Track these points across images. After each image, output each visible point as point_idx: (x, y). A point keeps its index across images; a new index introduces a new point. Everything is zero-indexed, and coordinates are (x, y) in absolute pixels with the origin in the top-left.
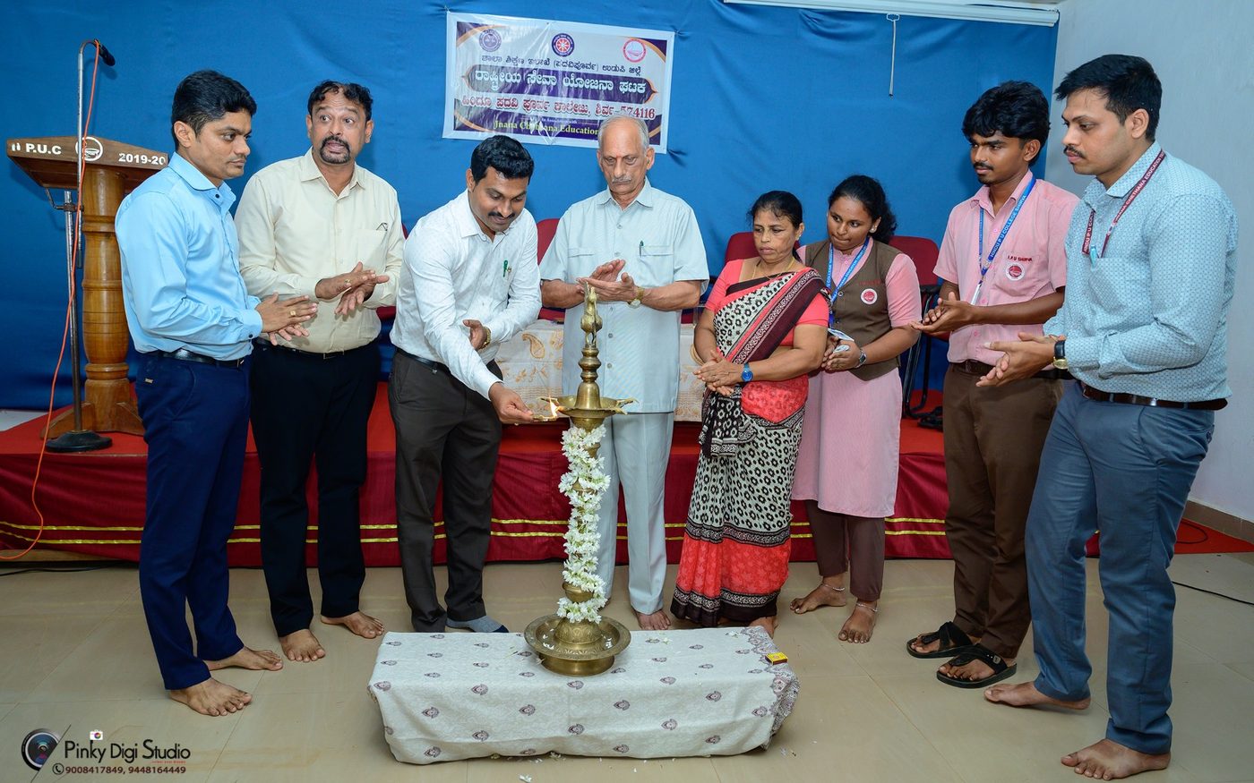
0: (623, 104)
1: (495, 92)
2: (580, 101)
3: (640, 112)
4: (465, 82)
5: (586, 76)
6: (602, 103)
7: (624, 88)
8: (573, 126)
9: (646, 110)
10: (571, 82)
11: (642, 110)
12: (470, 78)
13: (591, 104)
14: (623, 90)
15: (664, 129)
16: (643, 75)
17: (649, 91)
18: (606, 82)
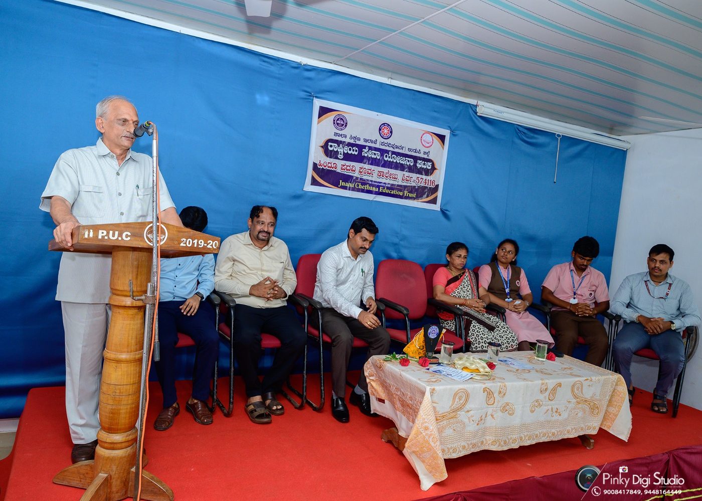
0: (418, 175)
1: (341, 159)
2: (392, 171)
3: (427, 181)
4: (321, 150)
5: (398, 154)
6: (407, 174)
7: (420, 164)
8: (388, 188)
9: (431, 181)
10: (389, 157)
11: (428, 180)
12: (325, 147)
13: (399, 174)
14: (419, 166)
15: (440, 194)
16: (430, 157)
17: (434, 168)
18: (409, 159)
